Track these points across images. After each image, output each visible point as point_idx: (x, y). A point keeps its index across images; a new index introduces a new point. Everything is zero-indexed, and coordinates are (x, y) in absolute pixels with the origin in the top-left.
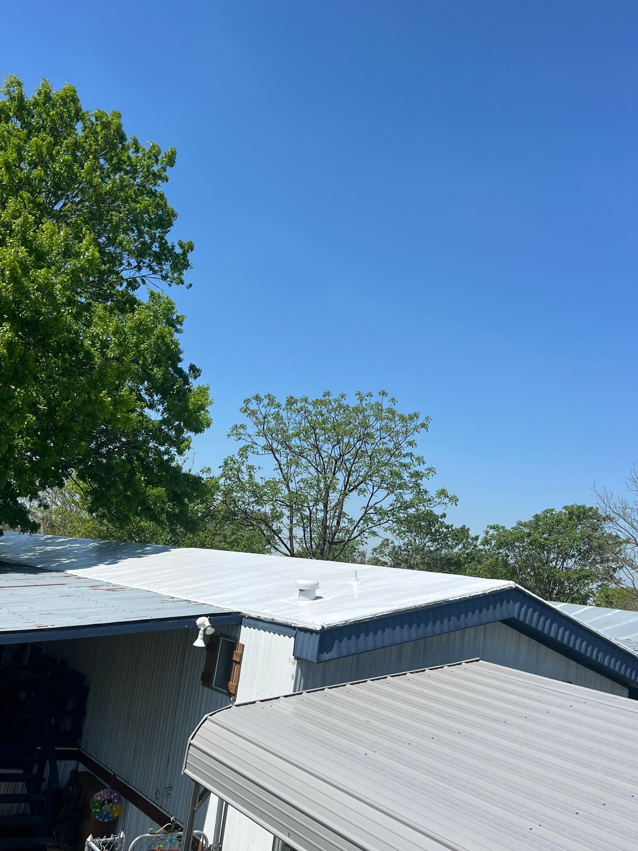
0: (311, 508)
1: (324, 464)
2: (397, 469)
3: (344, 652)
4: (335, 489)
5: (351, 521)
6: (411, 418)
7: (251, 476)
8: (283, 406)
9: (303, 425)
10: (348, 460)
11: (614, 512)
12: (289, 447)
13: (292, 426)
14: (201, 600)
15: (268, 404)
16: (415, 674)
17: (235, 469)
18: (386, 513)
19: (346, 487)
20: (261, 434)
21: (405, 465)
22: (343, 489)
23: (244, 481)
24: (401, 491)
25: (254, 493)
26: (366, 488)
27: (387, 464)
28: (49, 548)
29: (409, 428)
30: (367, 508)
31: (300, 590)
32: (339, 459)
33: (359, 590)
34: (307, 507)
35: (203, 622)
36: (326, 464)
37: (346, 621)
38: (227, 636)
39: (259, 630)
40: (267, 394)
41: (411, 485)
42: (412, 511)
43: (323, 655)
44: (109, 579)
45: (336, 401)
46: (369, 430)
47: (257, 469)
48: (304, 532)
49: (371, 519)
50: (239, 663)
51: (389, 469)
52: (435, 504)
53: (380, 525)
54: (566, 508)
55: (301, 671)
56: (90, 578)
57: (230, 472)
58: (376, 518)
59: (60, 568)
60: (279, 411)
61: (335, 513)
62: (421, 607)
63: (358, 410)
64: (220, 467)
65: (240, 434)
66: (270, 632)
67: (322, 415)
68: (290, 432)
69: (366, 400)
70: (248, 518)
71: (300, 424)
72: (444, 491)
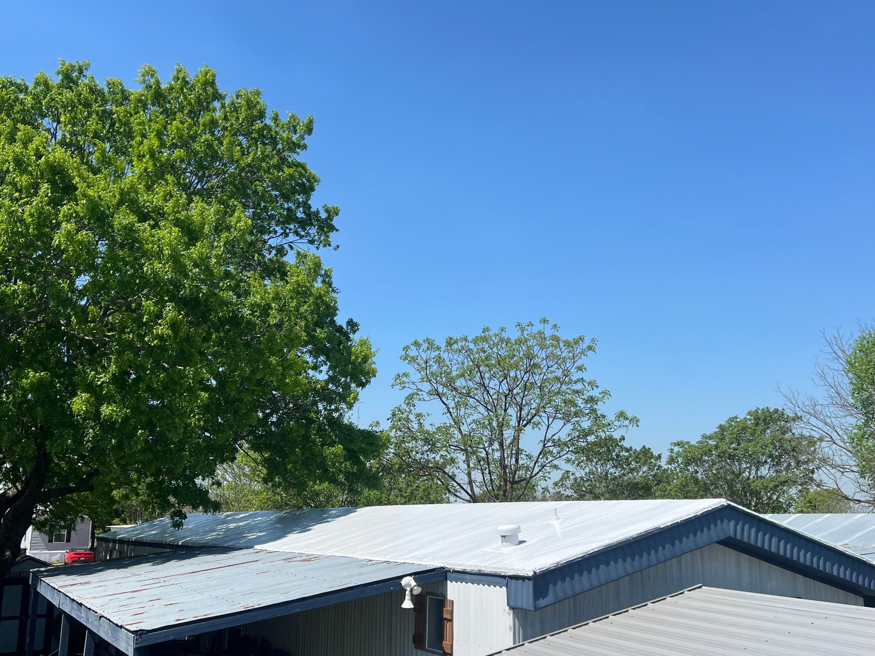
0: (487, 449)
1: (493, 402)
2: (570, 396)
3: (561, 596)
4: (508, 426)
5: (529, 457)
6: (576, 342)
7: (420, 424)
8: (443, 348)
9: (466, 364)
10: (518, 394)
11: (803, 411)
12: (455, 389)
13: (455, 368)
14: (401, 559)
15: (428, 348)
16: (638, 609)
17: (404, 419)
18: (565, 444)
19: (519, 422)
20: (425, 380)
21: (577, 392)
22: (517, 425)
23: (414, 430)
24: (578, 419)
25: (426, 441)
26: (541, 421)
27: (558, 393)
28: (232, 526)
29: (576, 353)
30: (544, 442)
31: (502, 536)
32: (509, 394)
33: (562, 529)
34: (483, 448)
35: (409, 582)
36: (496, 402)
37: (558, 563)
38: (433, 594)
39: (467, 583)
40: (425, 339)
41: (587, 411)
42: (591, 439)
43: (540, 601)
44: (301, 549)
45: (496, 335)
46: (536, 361)
47: (426, 416)
48: (483, 475)
49: (551, 452)
50: (451, 620)
51: (562, 397)
52: (616, 428)
53: (560, 457)
54: (749, 413)
55: (519, 621)
56: (281, 550)
57: (399, 423)
58: (555, 451)
59: (248, 544)
60: (439, 354)
61: (512, 451)
62: (634, 538)
63: (521, 342)
64: (388, 419)
65: (404, 382)
66: (478, 584)
67: (485, 352)
68: (454, 374)
69: (527, 330)
70: (424, 468)
71: (463, 363)
72: (623, 413)
